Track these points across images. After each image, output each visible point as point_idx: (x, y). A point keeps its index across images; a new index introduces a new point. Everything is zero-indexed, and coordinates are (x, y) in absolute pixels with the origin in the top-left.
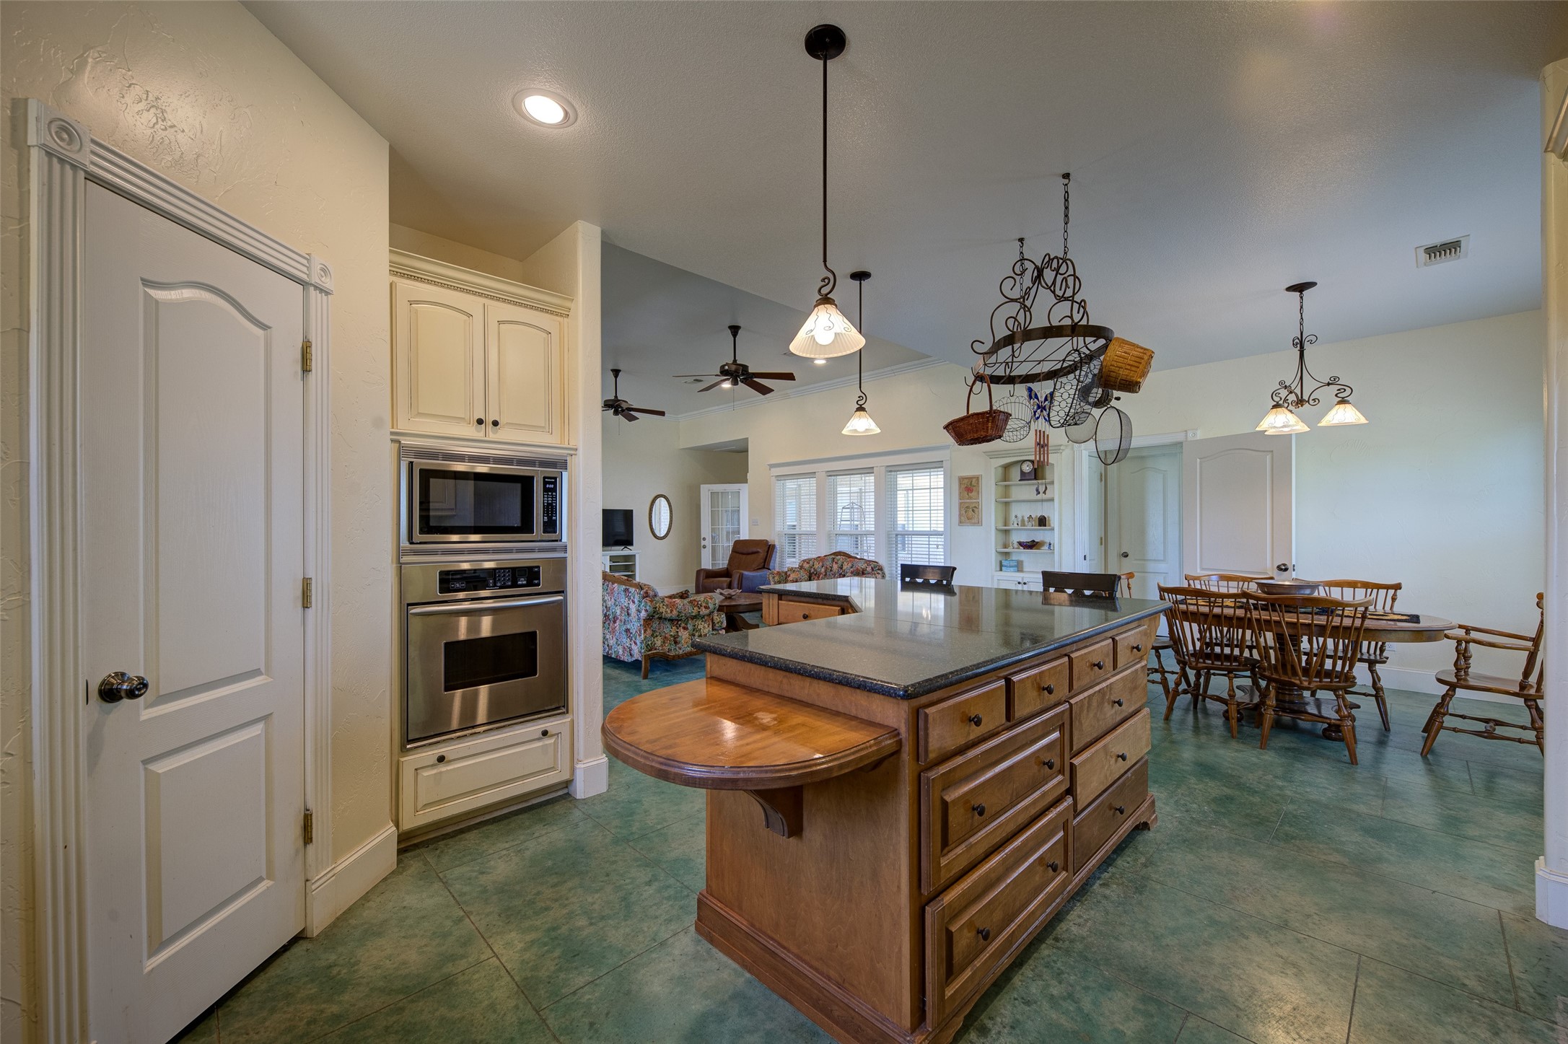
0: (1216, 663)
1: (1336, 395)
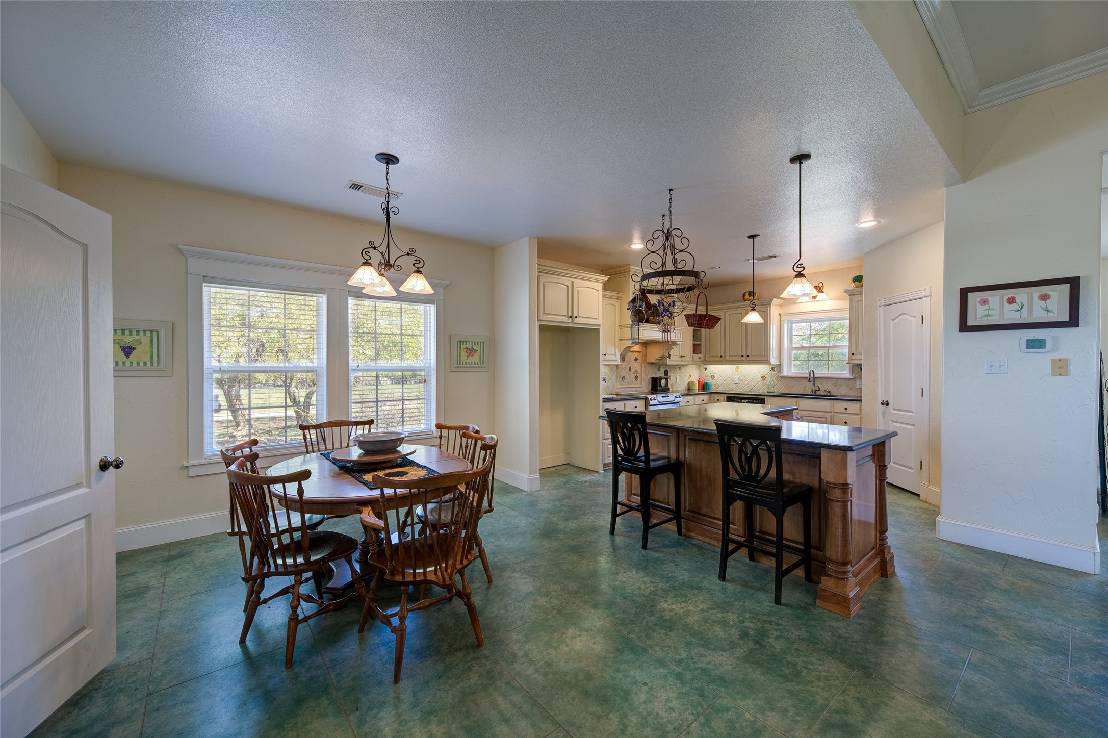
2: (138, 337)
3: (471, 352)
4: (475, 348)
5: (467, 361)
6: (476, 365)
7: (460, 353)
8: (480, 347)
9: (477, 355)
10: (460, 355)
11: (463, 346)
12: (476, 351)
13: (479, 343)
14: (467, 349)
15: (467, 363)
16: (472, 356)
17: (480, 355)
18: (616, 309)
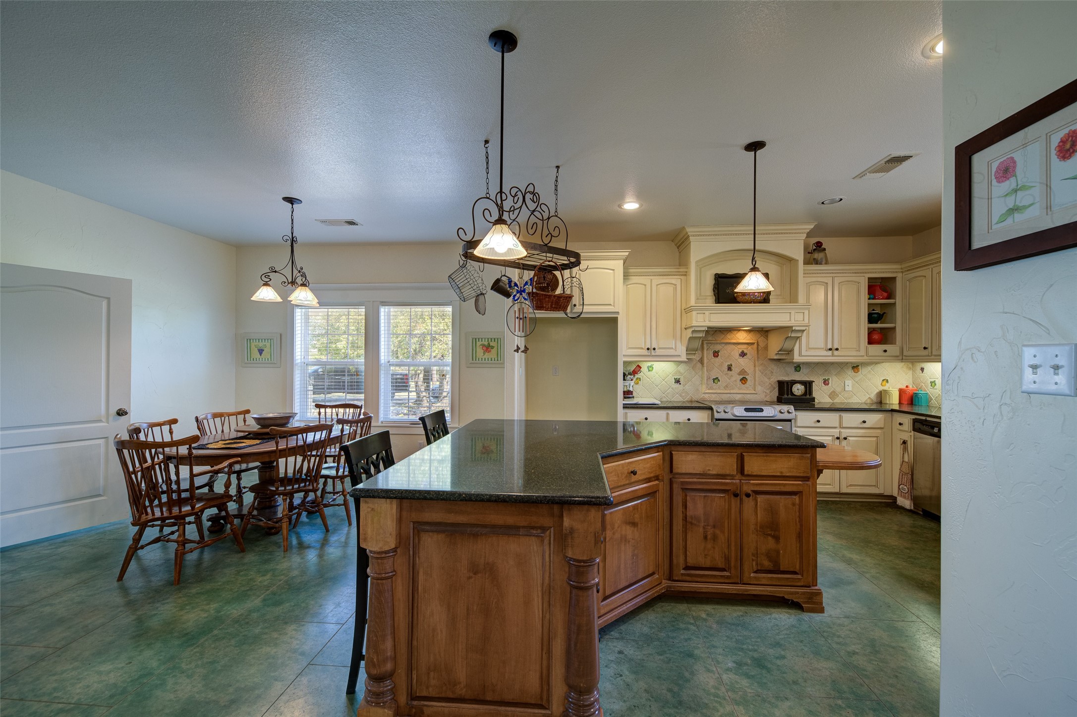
0: (288, 488)
1: (271, 280)
2: (265, 344)
3: (487, 349)
4: (492, 344)
5: (483, 358)
6: (493, 361)
7: (476, 349)
8: (498, 342)
9: (494, 351)
10: (476, 351)
11: (479, 343)
12: (493, 348)
13: (496, 340)
14: (483, 346)
15: (484, 360)
16: (488, 352)
17: (498, 351)
18: (676, 288)
